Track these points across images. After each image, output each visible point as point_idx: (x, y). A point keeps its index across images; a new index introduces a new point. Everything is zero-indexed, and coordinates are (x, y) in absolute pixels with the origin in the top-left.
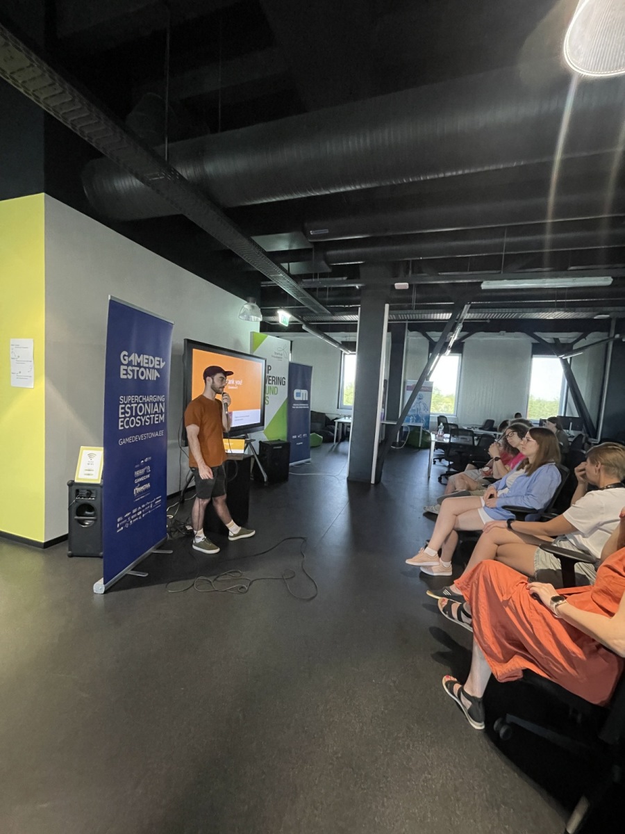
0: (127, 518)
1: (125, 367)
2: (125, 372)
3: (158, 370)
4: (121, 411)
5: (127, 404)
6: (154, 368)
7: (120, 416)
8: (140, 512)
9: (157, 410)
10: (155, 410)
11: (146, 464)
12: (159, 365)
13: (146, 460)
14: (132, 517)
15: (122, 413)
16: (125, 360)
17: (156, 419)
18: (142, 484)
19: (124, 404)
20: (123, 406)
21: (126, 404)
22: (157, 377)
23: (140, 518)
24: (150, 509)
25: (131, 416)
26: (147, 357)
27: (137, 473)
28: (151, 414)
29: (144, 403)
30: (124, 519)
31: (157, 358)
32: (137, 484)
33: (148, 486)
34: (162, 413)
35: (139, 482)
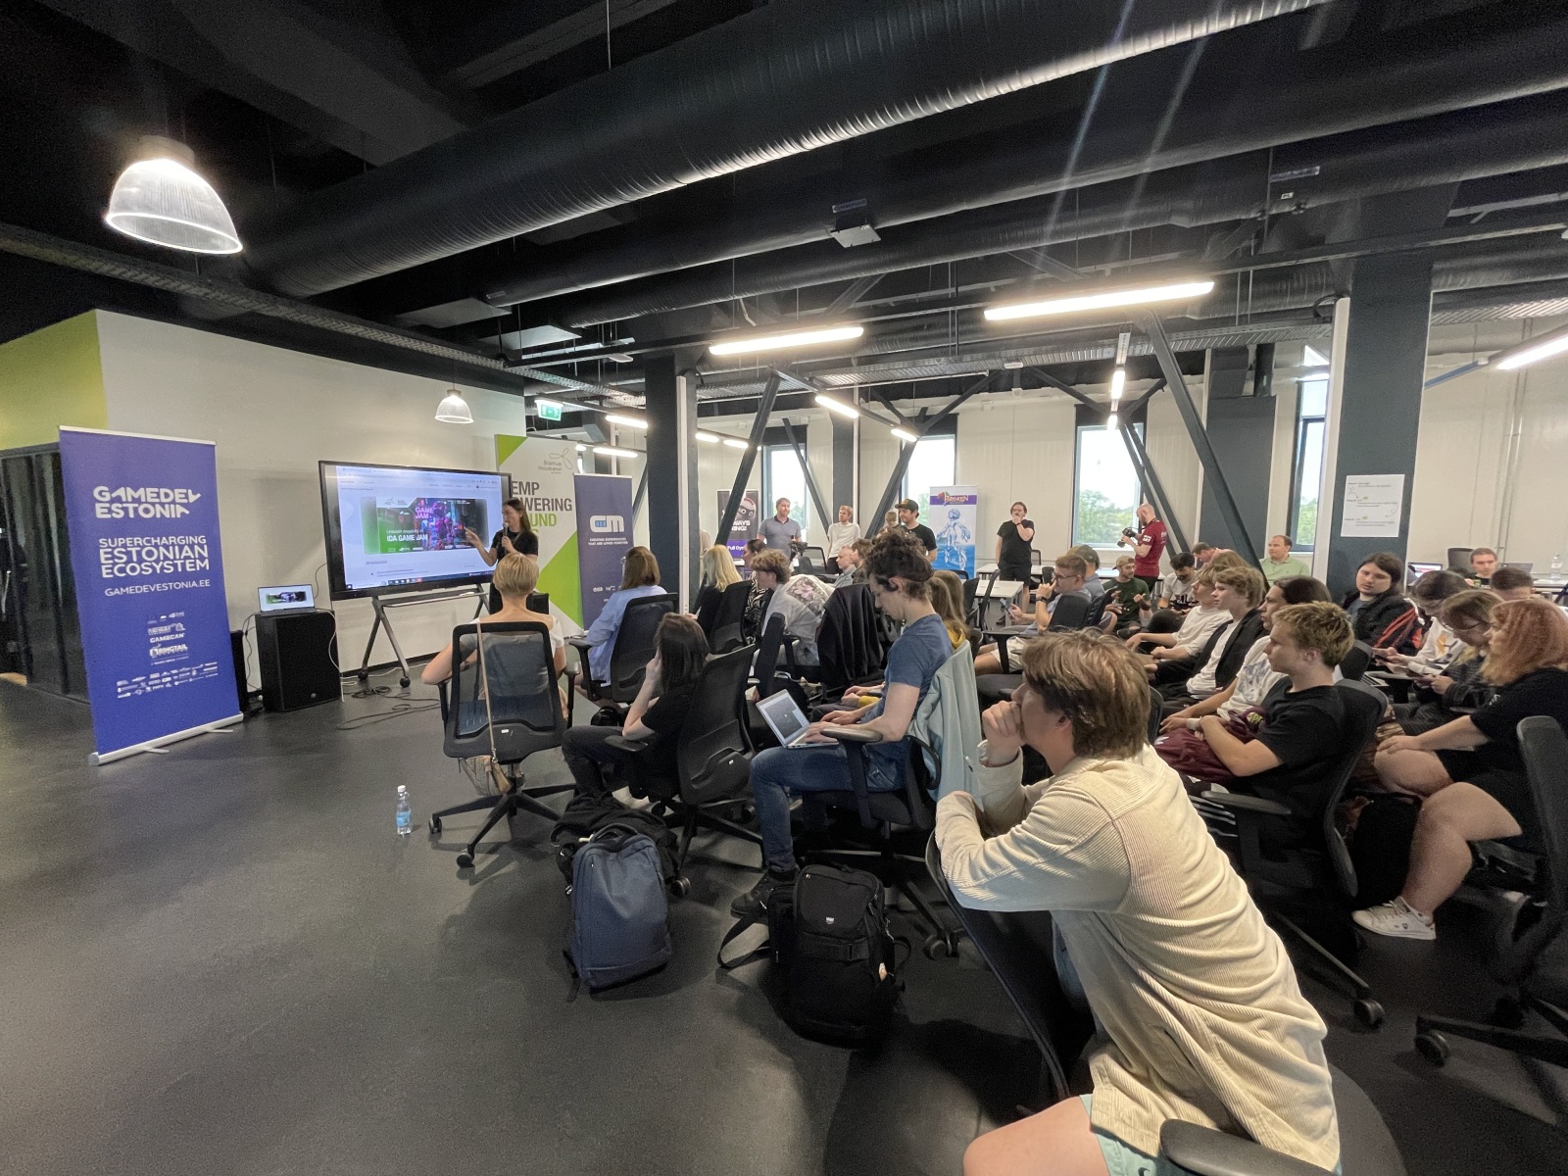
0: (138, 683)
1: (108, 505)
2: (106, 511)
4: (103, 557)
5: (117, 547)
6: (173, 502)
7: (103, 561)
8: (169, 679)
9: (190, 554)
10: (184, 554)
11: (176, 620)
13: (173, 616)
14: (150, 683)
15: (107, 559)
16: (104, 496)
17: (188, 566)
18: (165, 644)
19: (109, 547)
20: (110, 550)
21: (114, 548)
23: (168, 685)
24: (191, 676)
25: (130, 561)
26: (156, 490)
27: (154, 631)
28: (175, 559)
29: (156, 546)
30: (131, 684)
31: (177, 491)
32: (155, 644)
33: (184, 647)
34: (202, 559)
35: (160, 642)
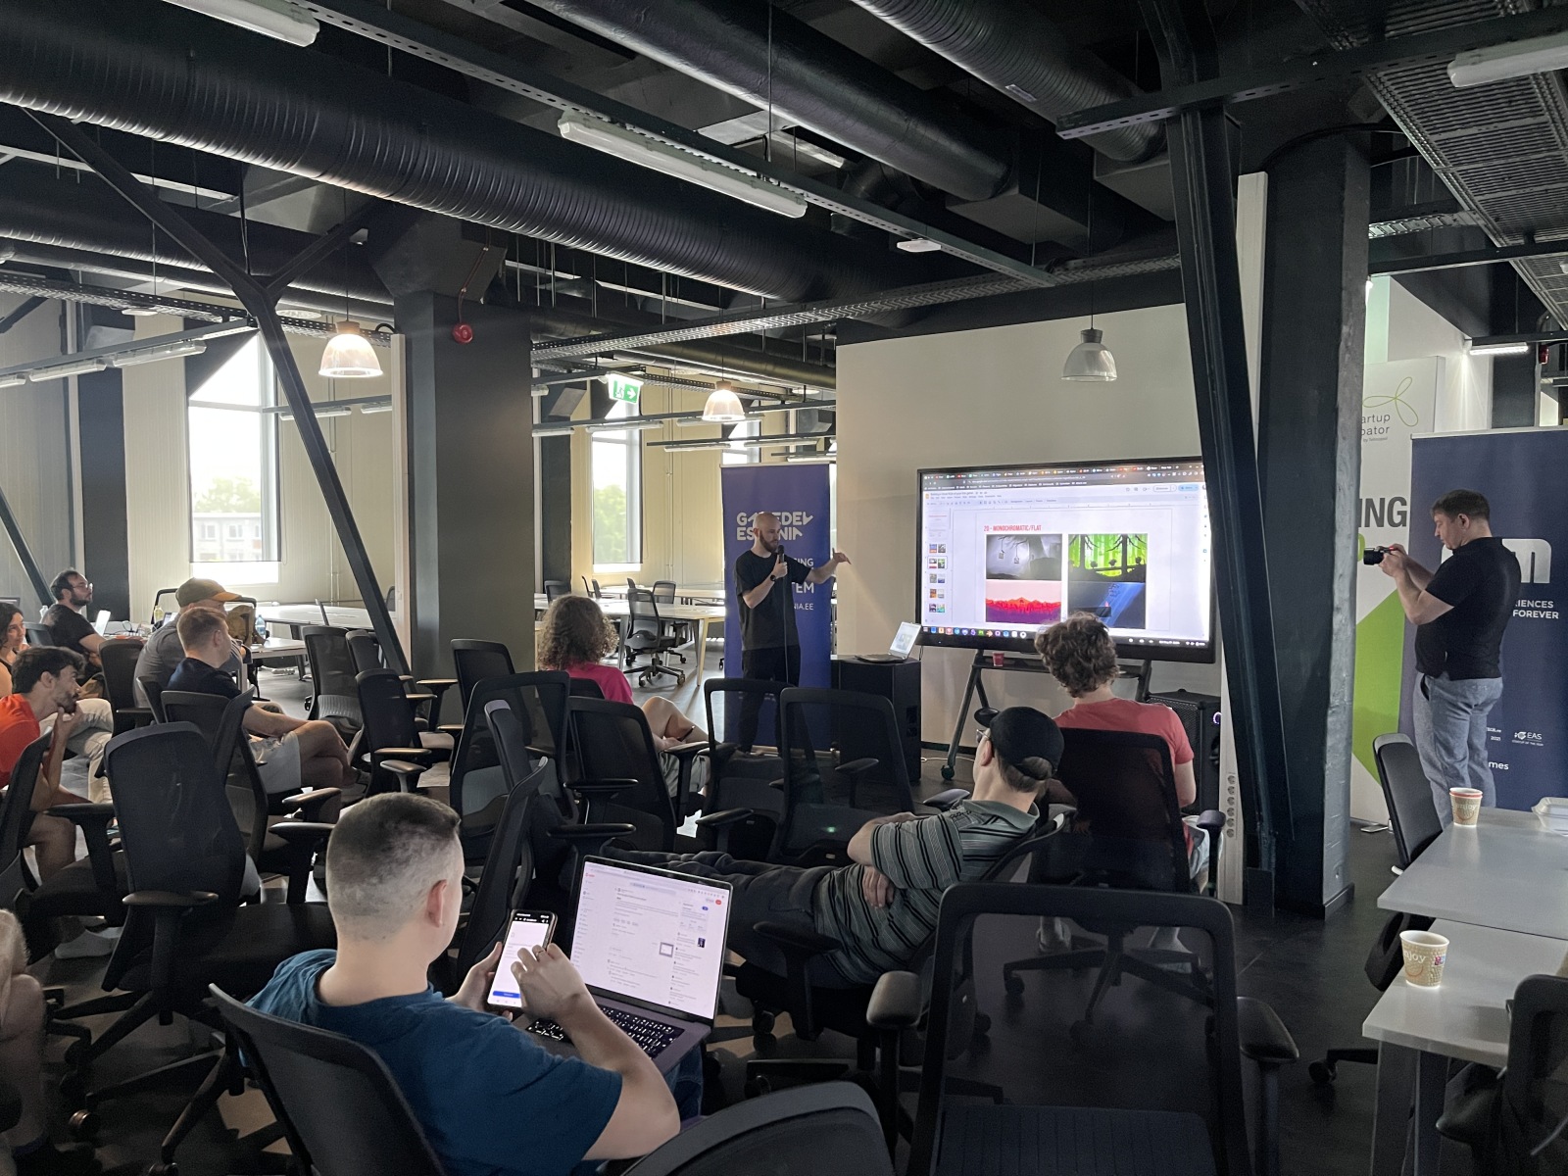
3: (797, 527)
12: (801, 520)
16: (743, 522)
22: (797, 536)
